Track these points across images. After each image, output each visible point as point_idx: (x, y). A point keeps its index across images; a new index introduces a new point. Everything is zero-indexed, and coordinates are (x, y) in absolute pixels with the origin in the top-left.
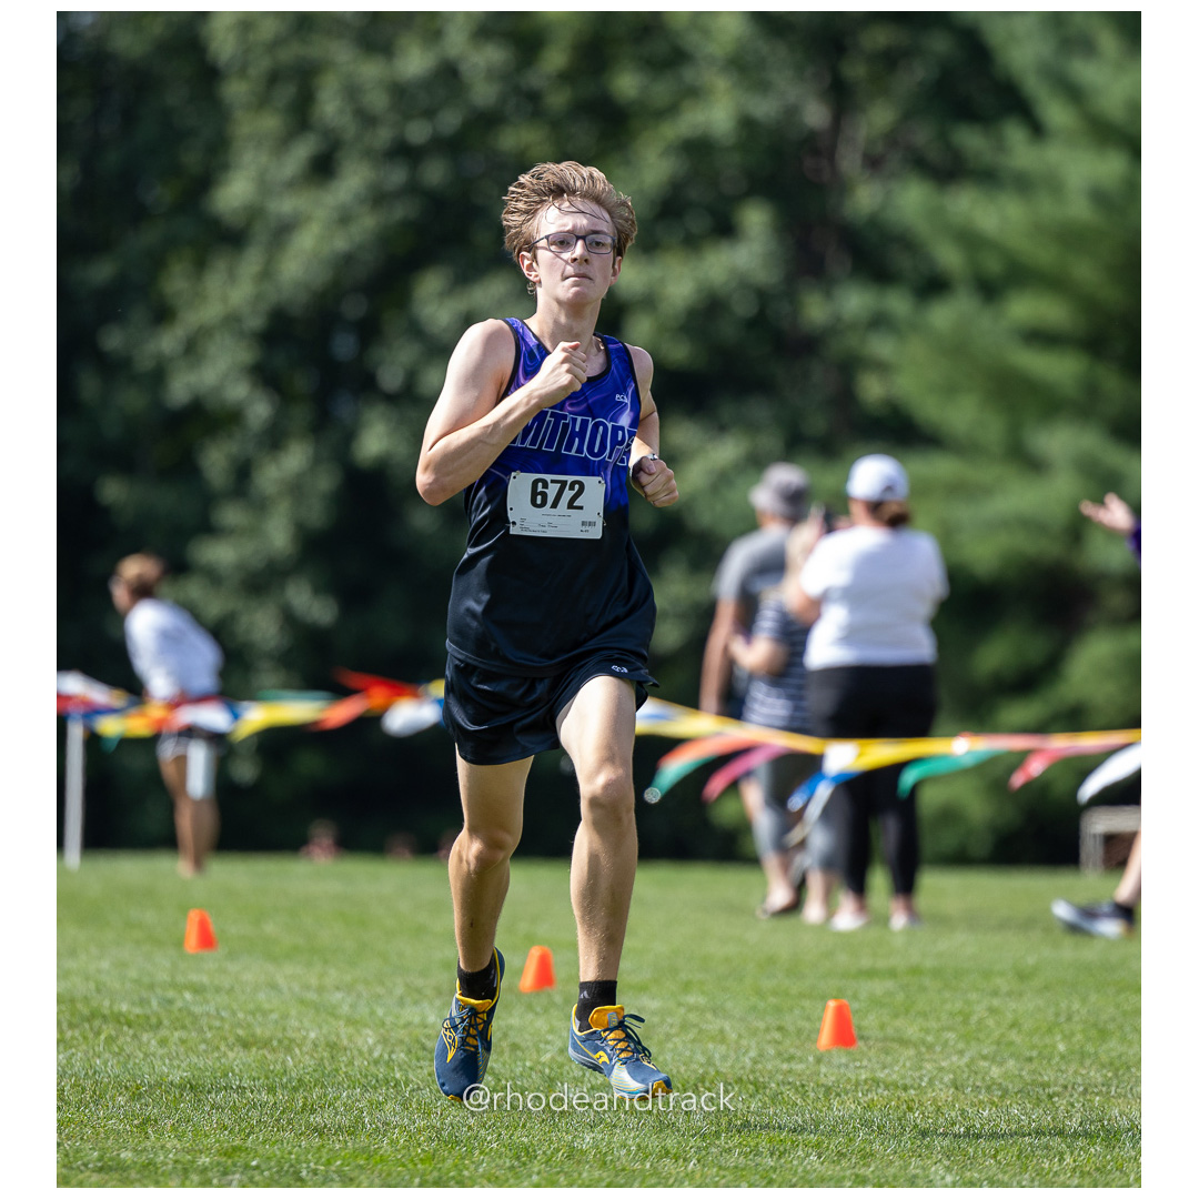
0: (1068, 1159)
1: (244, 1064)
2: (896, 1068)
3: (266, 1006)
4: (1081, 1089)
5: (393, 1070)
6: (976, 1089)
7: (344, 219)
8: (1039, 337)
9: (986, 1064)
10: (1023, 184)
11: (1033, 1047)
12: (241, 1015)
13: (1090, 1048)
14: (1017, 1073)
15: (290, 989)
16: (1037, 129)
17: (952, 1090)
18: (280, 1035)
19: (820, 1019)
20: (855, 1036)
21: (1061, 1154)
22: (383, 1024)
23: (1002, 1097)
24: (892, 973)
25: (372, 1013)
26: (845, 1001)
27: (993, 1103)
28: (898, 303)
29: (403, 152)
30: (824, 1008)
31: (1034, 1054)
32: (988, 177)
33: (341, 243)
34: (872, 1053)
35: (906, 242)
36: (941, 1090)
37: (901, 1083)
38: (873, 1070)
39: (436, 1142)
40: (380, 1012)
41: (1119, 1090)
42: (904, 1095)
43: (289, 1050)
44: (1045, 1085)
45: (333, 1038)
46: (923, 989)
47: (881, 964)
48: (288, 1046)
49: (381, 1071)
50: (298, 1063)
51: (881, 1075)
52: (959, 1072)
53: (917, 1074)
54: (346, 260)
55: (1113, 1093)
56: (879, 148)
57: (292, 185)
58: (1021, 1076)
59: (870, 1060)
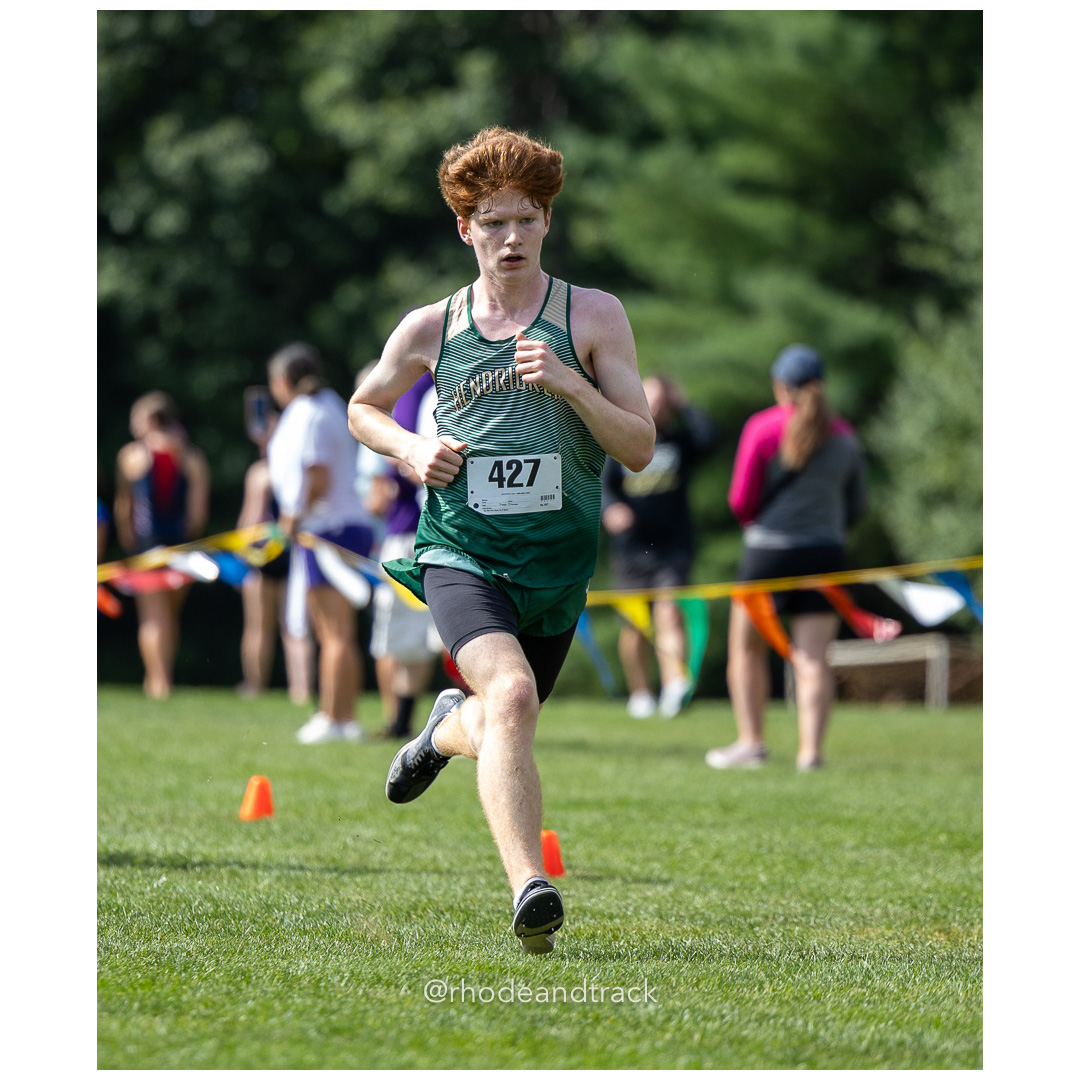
2: (603, 898)
8: (749, 187)
10: (733, 38)
11: (736, 877)
13: (790, 879)
14: (720, 903)
17: (657, 919)
20: (564, 865)
23: (705, 927)
24: (600, 805)
26: (554, 832)
27: (696, 932)
31: (737, 884)
32: (699, 30)
34: (580, 882)
36: (646, 919)
37: (607, 912)
38: (580, 900)
41: (817, 921)
42: (609, 924)
44: (746, 915)
46: (630, 820)
47: (589, 795)
51: (588, 904)
52: (663, 901)
53: (623, 903)
55: (812, 923)
58: (723, 906)
59: (577, 890)
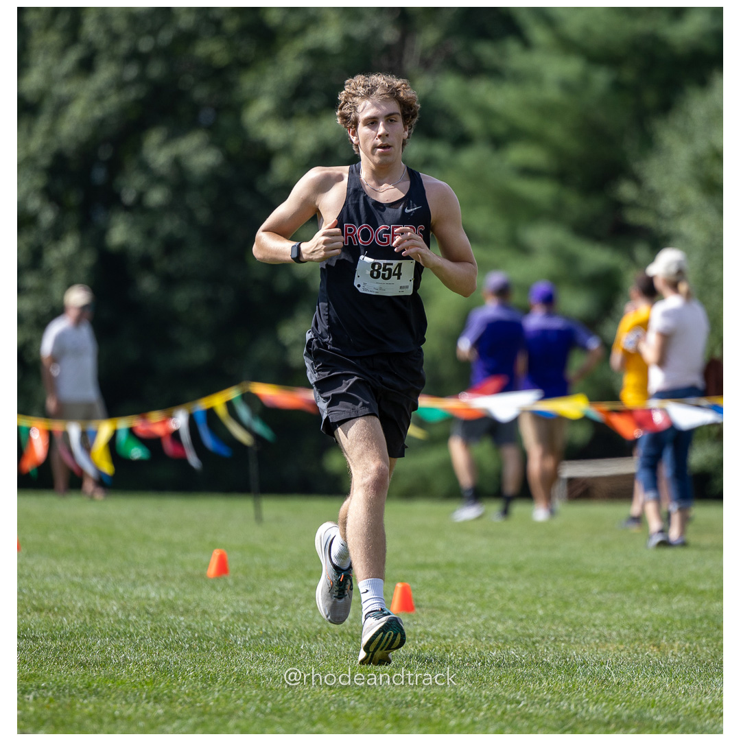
0: (545, 683)
1: (36, 623)
2: (439, 625)
3: (51, 586)
4: (553, 638)
5: (129, 626)
6: (488, 638)
7: (100, 97)
8: (528, 172)
9: (493, 623)
10: (518, 78)
11: (523, 612)
12: (35, 592)
13: (558, 613)
14: (513, 628)
15: (65, 575)
16: (527, 44)
17: (473, 639)
18: (59, 605)
19: (392, 595)
20: (414, 605)
21: (540, 680)
22: (123, 598)
23: (504, 644)
24: (436, 566)
25: (116, 591)
26: (407, 584)
27: (498, 647)
28: (440, 151)
29: (135, 56)
30: (395, 588)
31: (524, 616)
32: (495, 73)
33: (98, 113)
34: (424, 616)
35: (446, 114)
36: (466, 639)
37: (442, 634)
38: (425, 627)
39: (155, 672)
40: (121, 590)
41: (576, 639)
42: (444, 643)
43: (64, 614)
44: (530, 636)
45: (92, 606)
46: (456, 576)
47: (430, 560)
48: (64, 611)
49: (122, 627)
50: (70, 622)
51: (430, 630)
52: (477, 628)
53: (452, 629)
54: (101, 123)
55: (572, 641)
56: (429, 55)
57: (68, 77)
58: (516, 631)
59: (423, 621)
